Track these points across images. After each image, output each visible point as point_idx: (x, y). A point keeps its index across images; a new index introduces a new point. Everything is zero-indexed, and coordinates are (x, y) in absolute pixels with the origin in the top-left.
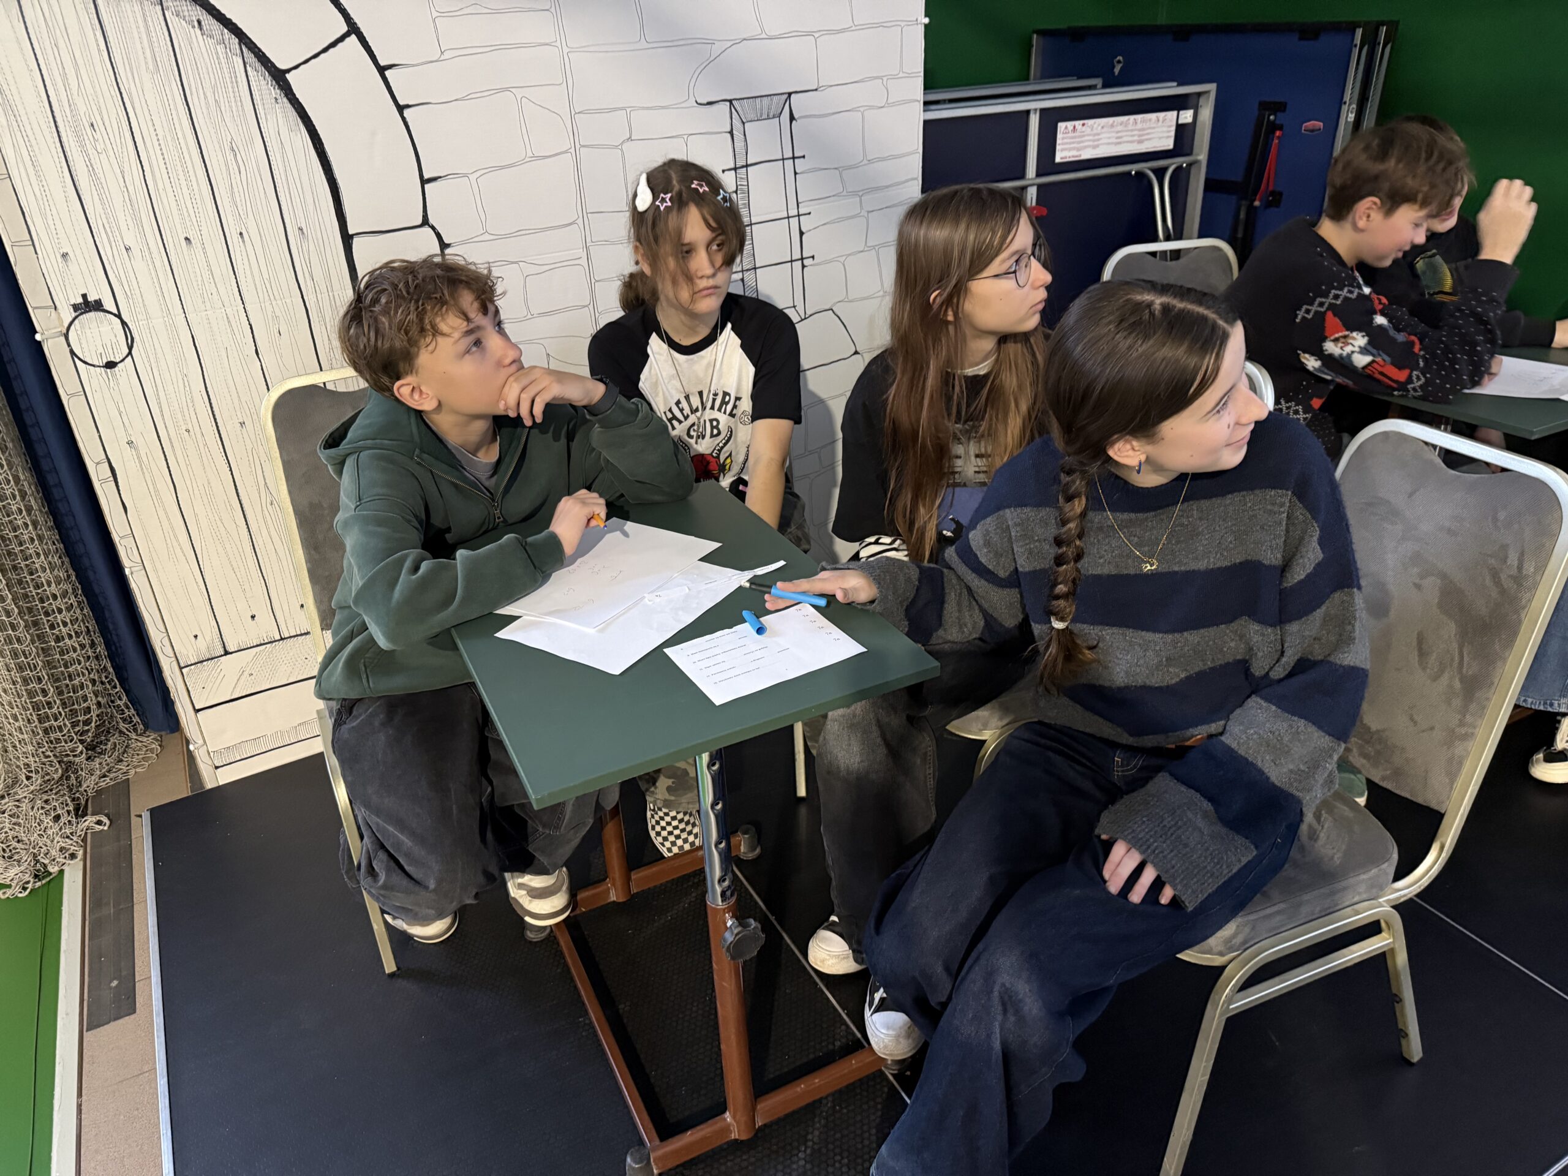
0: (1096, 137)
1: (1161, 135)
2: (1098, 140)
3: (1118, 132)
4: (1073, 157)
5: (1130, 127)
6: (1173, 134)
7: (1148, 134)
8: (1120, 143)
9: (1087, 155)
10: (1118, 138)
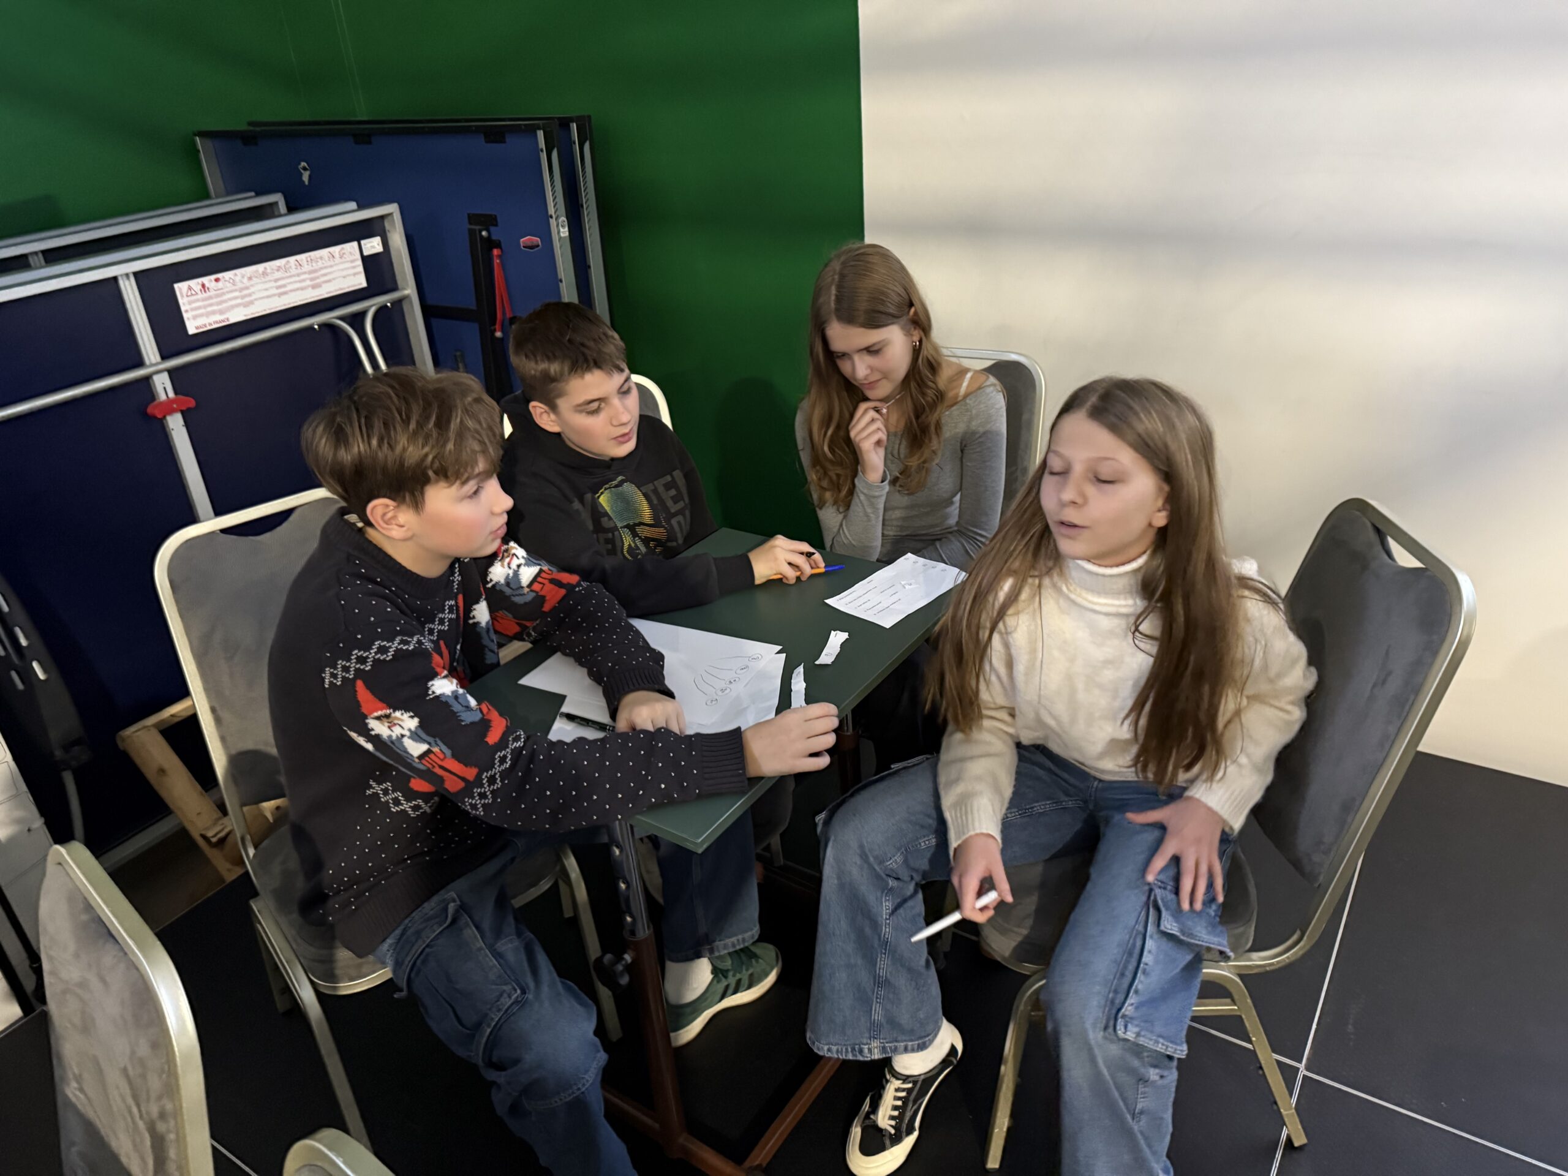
0: (246, 292)
1: (345, 273)
2: (250, 295)
3: (276, 280)
4: (216, 322)
5: (293, 271)
6: (361, 269)
7: (325, 275)
8: (285, 293)
9: (237, 316)
10: (278, 287)
